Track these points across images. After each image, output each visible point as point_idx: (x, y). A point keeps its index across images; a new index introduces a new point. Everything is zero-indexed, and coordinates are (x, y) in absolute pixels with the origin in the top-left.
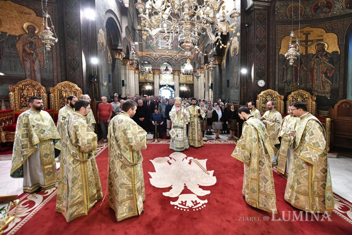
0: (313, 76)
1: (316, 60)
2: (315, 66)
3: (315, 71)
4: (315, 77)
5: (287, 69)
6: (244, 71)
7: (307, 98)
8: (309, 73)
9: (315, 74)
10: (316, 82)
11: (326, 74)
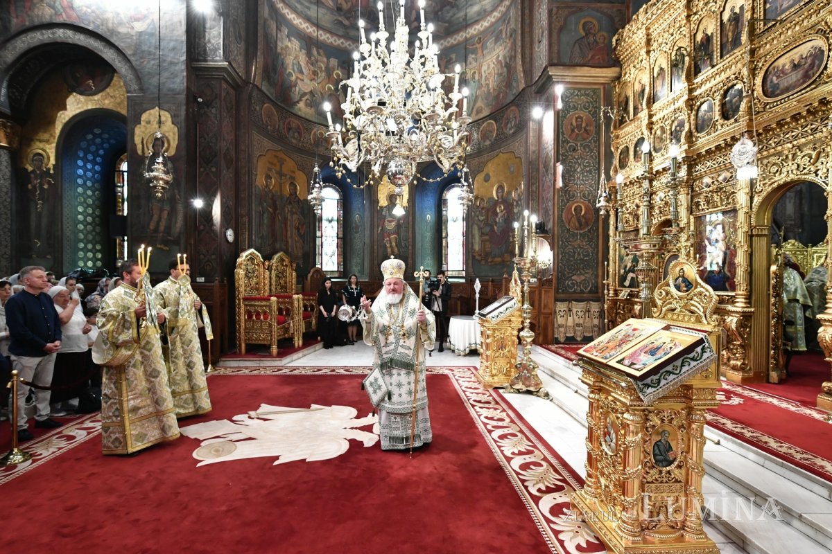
0: (287, 231)
1: (290, 207)
2: (289, 217)
3: (289, 223)
4: (289, 233)
5: (264, 213)
6: (198, 203)
7: (286, 266)
8: (283, 225)
9: (289, 229)
10: (290, 240)
11: (298, 229)
